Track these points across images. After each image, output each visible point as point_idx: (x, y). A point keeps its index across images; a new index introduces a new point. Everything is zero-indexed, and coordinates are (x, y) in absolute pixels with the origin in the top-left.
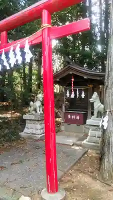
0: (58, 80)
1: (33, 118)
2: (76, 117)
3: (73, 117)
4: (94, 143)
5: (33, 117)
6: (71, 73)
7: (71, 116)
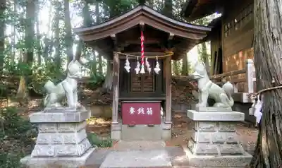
0: (114, 35)
1: (63, 120)
2: (145, 111)
3: (141, 110)
4: (209, 154)
5: (60, 117)
6: (142, 23)
7: (136, 110)
